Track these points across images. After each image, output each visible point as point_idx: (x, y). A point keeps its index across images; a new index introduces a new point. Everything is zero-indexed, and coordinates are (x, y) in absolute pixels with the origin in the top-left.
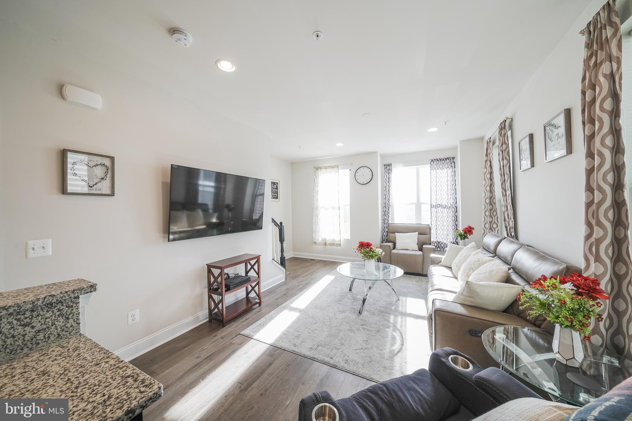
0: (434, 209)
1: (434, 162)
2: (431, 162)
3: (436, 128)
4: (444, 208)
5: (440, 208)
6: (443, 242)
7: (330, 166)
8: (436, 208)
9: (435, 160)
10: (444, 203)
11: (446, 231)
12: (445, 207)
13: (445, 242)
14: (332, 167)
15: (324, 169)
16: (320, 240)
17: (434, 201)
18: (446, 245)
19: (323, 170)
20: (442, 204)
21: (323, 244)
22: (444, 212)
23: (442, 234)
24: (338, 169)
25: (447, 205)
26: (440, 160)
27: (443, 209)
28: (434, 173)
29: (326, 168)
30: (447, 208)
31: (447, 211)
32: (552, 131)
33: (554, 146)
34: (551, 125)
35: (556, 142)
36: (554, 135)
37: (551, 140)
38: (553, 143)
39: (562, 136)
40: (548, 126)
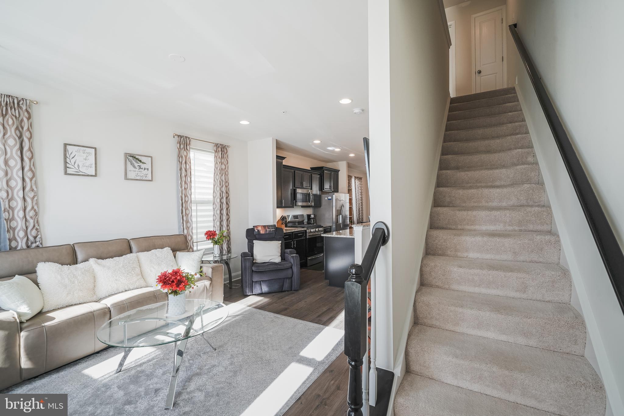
32: (137, 163)
33: (135, 171)
34: (135, 157)
35: (137, 170)
36: (136, 165)
37: (134, 167)
38: (134, 169)
39: (145, 169)
40: (131, 156)
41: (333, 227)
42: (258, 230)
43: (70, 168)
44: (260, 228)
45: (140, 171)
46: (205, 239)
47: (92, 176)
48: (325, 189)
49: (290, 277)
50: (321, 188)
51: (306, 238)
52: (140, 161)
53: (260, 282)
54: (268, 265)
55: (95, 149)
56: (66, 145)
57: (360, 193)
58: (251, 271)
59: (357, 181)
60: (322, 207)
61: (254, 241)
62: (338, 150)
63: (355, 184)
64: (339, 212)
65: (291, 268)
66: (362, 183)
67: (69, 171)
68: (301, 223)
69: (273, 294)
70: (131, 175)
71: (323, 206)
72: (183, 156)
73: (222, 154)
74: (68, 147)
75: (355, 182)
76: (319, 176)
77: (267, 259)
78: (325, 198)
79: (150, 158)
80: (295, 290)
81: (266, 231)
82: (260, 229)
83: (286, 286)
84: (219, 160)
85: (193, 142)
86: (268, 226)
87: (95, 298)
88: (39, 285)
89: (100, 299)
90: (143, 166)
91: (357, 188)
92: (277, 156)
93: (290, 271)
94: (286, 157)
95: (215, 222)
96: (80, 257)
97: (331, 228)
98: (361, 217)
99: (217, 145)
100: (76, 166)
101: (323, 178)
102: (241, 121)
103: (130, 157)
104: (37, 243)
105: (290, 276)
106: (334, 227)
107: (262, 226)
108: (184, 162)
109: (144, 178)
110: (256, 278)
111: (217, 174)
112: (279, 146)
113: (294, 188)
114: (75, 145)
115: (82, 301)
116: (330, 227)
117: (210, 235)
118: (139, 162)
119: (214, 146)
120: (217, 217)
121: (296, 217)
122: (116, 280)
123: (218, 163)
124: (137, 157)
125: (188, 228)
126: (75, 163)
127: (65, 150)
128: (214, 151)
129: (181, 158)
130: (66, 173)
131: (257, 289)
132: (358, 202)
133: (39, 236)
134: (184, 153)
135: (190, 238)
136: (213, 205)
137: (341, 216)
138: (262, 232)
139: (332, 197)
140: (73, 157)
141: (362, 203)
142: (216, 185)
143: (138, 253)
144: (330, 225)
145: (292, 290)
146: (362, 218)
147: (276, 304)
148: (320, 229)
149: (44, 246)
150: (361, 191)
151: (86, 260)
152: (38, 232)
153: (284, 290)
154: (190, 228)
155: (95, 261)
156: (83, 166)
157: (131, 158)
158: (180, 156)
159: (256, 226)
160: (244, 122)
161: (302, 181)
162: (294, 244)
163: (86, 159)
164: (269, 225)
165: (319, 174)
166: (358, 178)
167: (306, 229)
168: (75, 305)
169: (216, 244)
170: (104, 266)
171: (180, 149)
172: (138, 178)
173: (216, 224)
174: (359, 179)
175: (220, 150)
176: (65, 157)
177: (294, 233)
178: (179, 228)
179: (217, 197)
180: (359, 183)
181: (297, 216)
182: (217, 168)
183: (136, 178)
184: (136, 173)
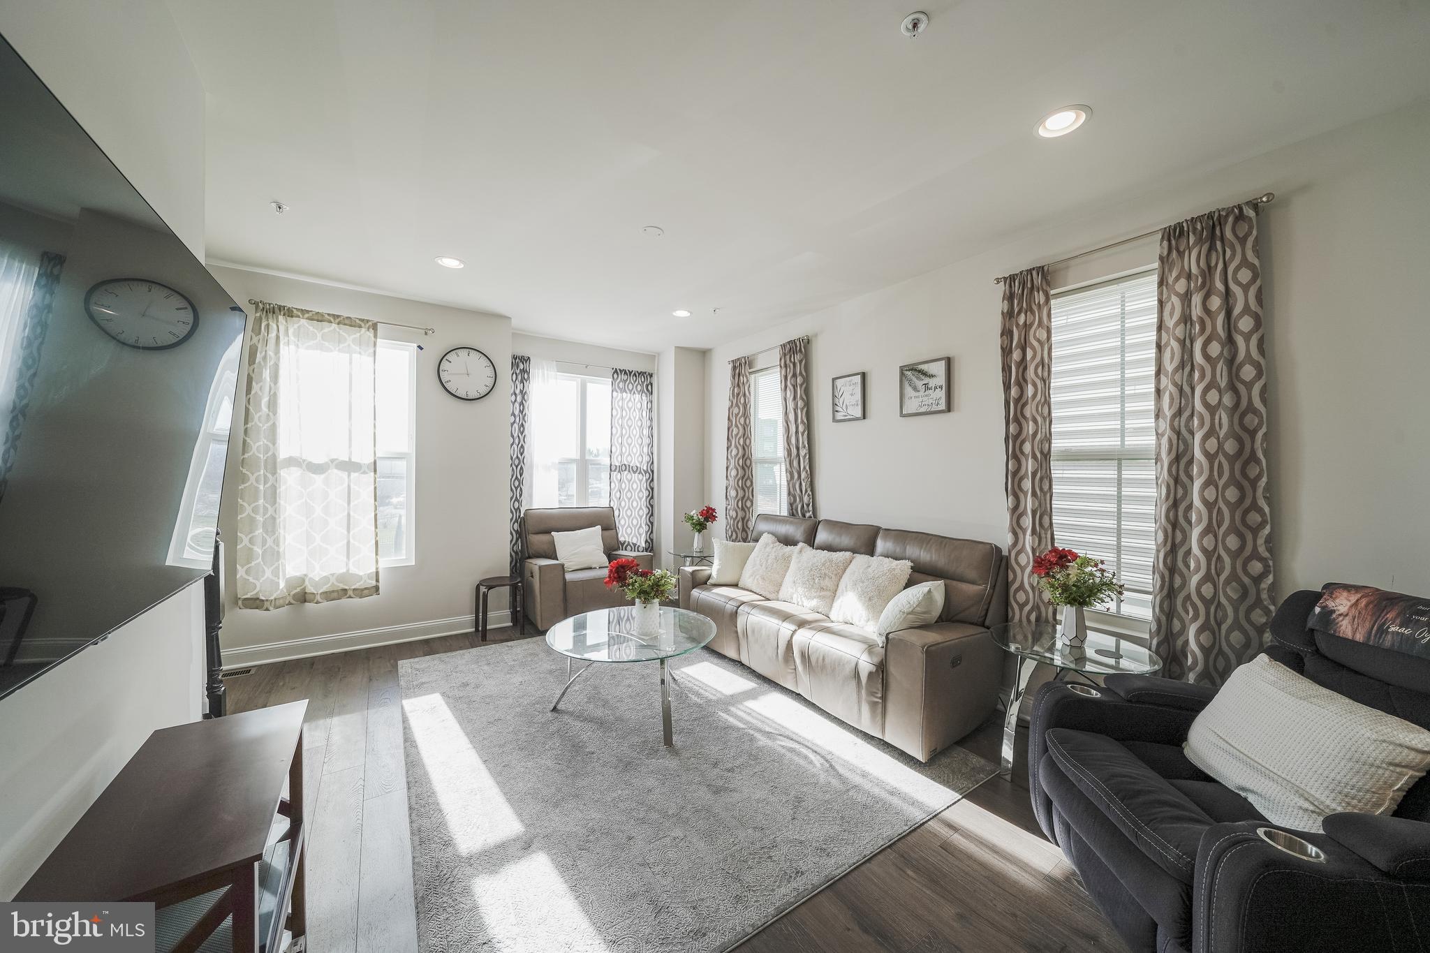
0: (616, 475)
1: (620, 376)
2: (614, 373)
3: (687, 312)
4: (635, 472)
5: (626, 472)
6: (630, 541)
7: (338, 316)
8: (619, 471)
9: (620, 370)
10: (635, 462)
11: (637, 518)
12: (636, 470)
13: (635, 541)
14: (347, 322)
15: (308, 318)
16: (282, 585)
17: (617, 458)
18: (638, 548)
19: (303, 322)
20: (631, 465)
21: (290, 599)
22: (635, 482)
23: (629, 526)
24: (375, 336)
25: (639, 466)
26: (630, 373)
27: (633, 475)
28: (619, 398)
29: (318, 318)
30: (640, 473)
31: (639, 479)
32: (919, 379)
33: (918, 397)
34: (916, 370)
35: (922, 393)
36: (919, 384)
37: (915, 389)
38: (917, 394)
39: (936, 388)
40: (909, 370)
42: (1325, 608)
43: (839, 412)
44: (1343, 603)
45: (927, 395)
47: (857, 419)
52: (926, 374)
55: (864, 374)
56: (834, 379)
67: (839, 416)
70: (912, 407)
74: (837, 381)
90: (931, 382)
100: (845, 407)
103: (907, 372)
109: (935, 408)
114: (844, 377)
118: (923, 377)
119: (1163, 240)
124: (919, 367)
126: (842, 403)
127: (833, 389)
128: (1160, 263)
129: (1006, 338)
130: (835, 420)
140: (842, 396)
156: (850, 405)
157: (910, 373)
158: (1004, 333)
163: (852, 395)
172: (923, 410)
176: (834, 397)
183: (920, 411)
184: (921, 399)
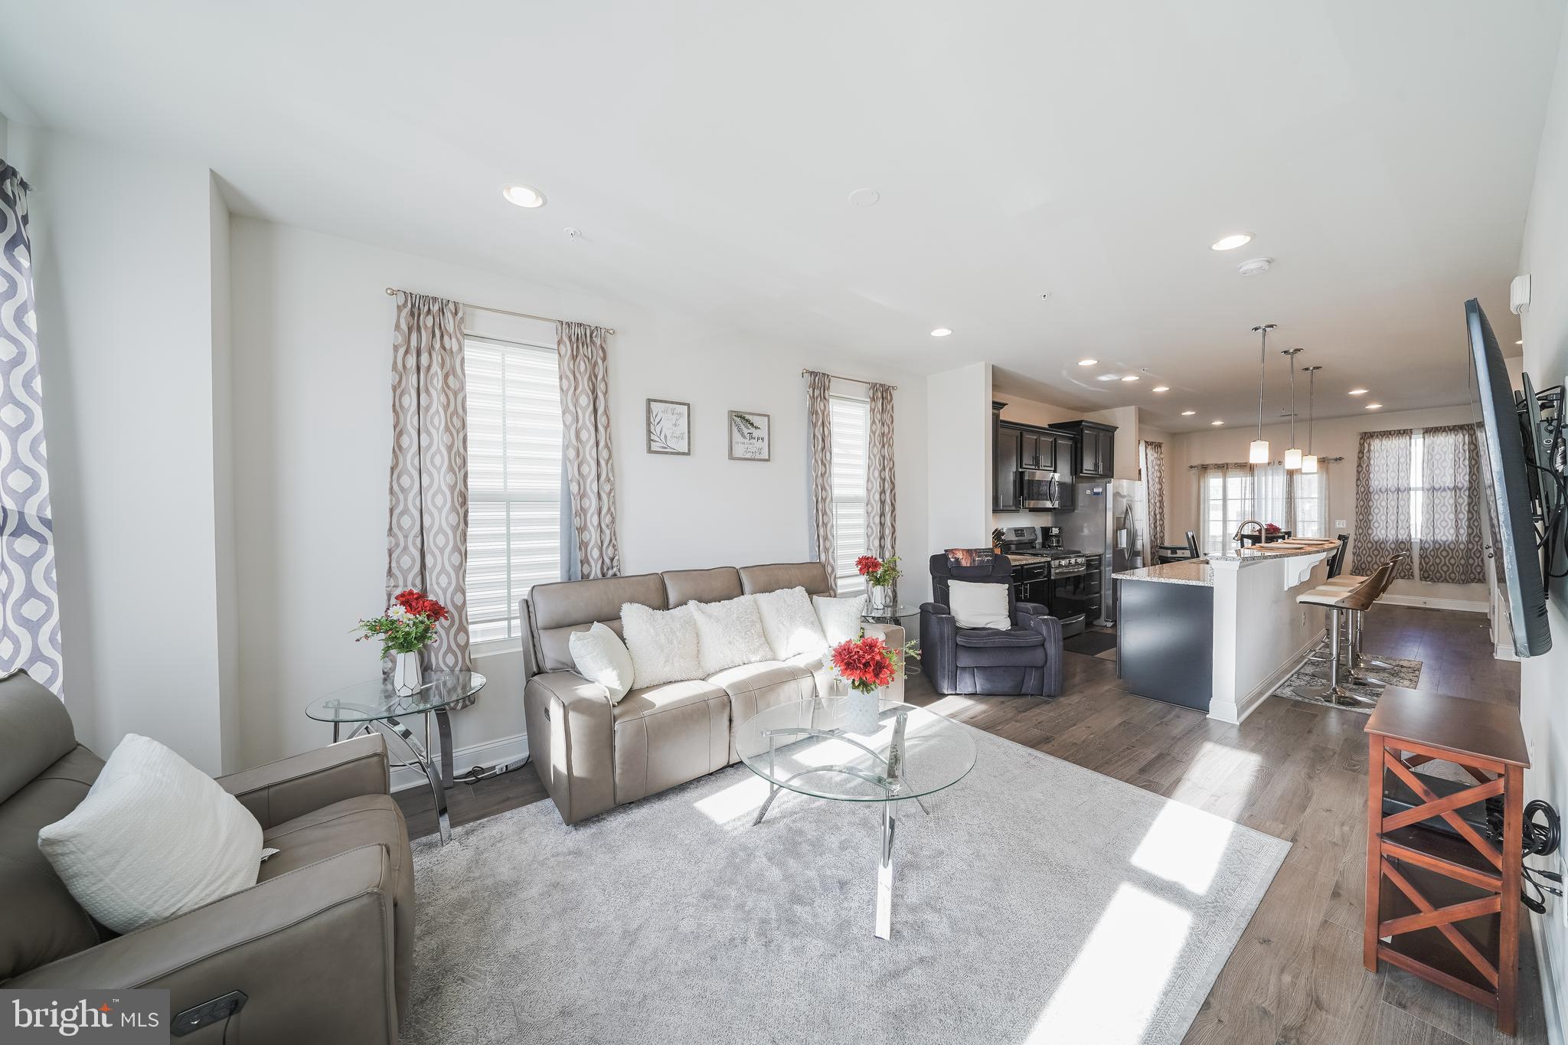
32: (747, 427)
33: (744, 443)
34: (744, 418)
35: (747, 440)
36: (746, 431)
37: (743, 435)
38: (743, 440)
39: (758, 439)
40: (738, 417)
41: (1107, 556)
42: (955, 558)
43: (655, 441)
44: (960, 555)
45: (751, 444)
46: (858, 572)
47: (683, 454)
48: (1084, 472)
49: (1040, 665)
50: (1076, 468)
51: (1049, 579)
52: (752, 424)
53: (972, 669)
54: (989, 635)
55: (688, 405)
56: (649, 401)
57: (1157, 480)
58: (954, 646)
59: (1150, 452)
60: (1076, 511)
61: (950, 582)
62: (1130, 379)
63: (1146, 459)
64: (1121, 524)
65: (1043, 645)
66: (1162, 456)
67: (655, 447)
68: (1031, 544)
69: (1002, 699)
70: (739, 451)
71: (1080, 508)
72: (819, 411)
73: (882, 403)
74: (653, 404)
75: (1146, 455)
76: (1070, 443)
77: (980, 622)
78: (1085, 491)
79: (766, 418)
80: (1049, 696)
81: (974, 561)
82: (961, 557)
83: (1031, 683)
84: (879, 416)
85: (834, 382)
86: (978, 552)
87: (701, 675)
88: (626, 641)
89: (708, 675)
90: (756, 433)
91: (1150, 467)
92: (993, 402)
93: (1039, 653)
94: (1005, 402)
95: (871, 539)
96: (673, 598)
97: (1100, 560)
98: (1158, 535)
99: (874, 386)
100: (662, 437)
101: (1079, 445)
102: (932, 330)
103: (736, 418)
104: (615, 569)
105: (1040, 663)
106: (1109, 555)
107: (963, 550)
108: (820, 422)
109: (758, 456)
110: (964, 660)
111: (875, 445)
112: (1000, 380)
113: (1020, 470)
114: (661, 401)
115: (684, 676)
116: (1099, 555)
117: (867, 565)
118: (750, 427)
119: (870, 389)
120: (874, 529)
121: (1019, 532)
122: (730, 643)
123: (877, 422)
124: (747, 417)
125: (826, 550)
126: (661, 432)
127: (649, 411)
128: (869, 400)
129: (814, 415)
130: (650, 451)
131: (966, 683)
132: (1152, 501)
133: (617, 558)
134: (820, 406)
135: (829, 570)
136: (867, 505)
137: (1124, 532)
138: (965, 563)
139: (1105, 489)
140: (659, 423)
141: (1161, 502)
142: (872, 466)
143: (758, 595)
144: (1100, 551)
145: (1042, 695)
146: (1162, 538)
147: (1018, 724)
148: (1079, 560)
149: (622, 575)
150: (1159, 475)
151: (683, 603)
152: (615, 550)
153: (1023, 691)
154: (831, 551)
155: (698, 606)
156: (671, 437)
157: (738, 420)
158: (813, 412)
159: (952, 551)
160: (941, 332)
161: (1036, 454)
162: (1026, 592)
163: (675, 425)
164: (980, 549)
165: (1070, 438)
166: (1151, 444)
167: (1049, 559)
168: (675, 682)
169: (879, 584)
170: (710, 616)
171: (813, 398)
172: (748, 456)
173: (873, 545)
174: (1155, 447)
175: (880, 395)
176: (649, 423)
177: (1025, 567)
178: (811, 550)
179: (875, 489)
180: (1156, 455)
181: (1022, 530)
182: (874, 433)
183: (746, 457)
184: (746, 446)
